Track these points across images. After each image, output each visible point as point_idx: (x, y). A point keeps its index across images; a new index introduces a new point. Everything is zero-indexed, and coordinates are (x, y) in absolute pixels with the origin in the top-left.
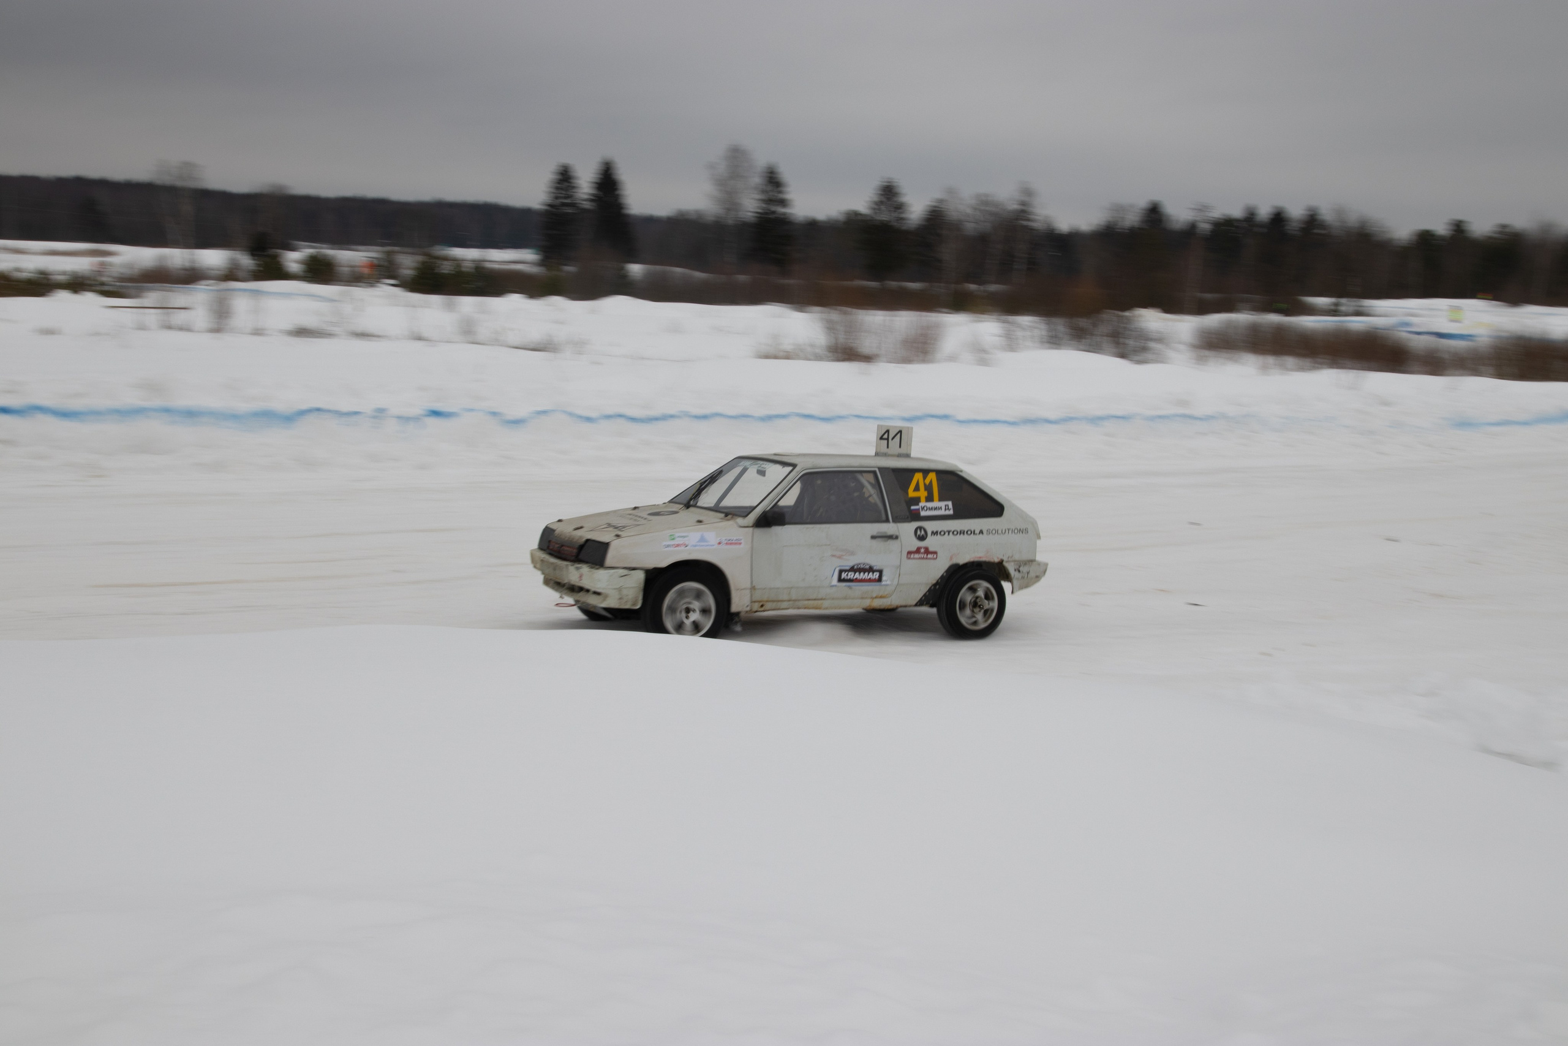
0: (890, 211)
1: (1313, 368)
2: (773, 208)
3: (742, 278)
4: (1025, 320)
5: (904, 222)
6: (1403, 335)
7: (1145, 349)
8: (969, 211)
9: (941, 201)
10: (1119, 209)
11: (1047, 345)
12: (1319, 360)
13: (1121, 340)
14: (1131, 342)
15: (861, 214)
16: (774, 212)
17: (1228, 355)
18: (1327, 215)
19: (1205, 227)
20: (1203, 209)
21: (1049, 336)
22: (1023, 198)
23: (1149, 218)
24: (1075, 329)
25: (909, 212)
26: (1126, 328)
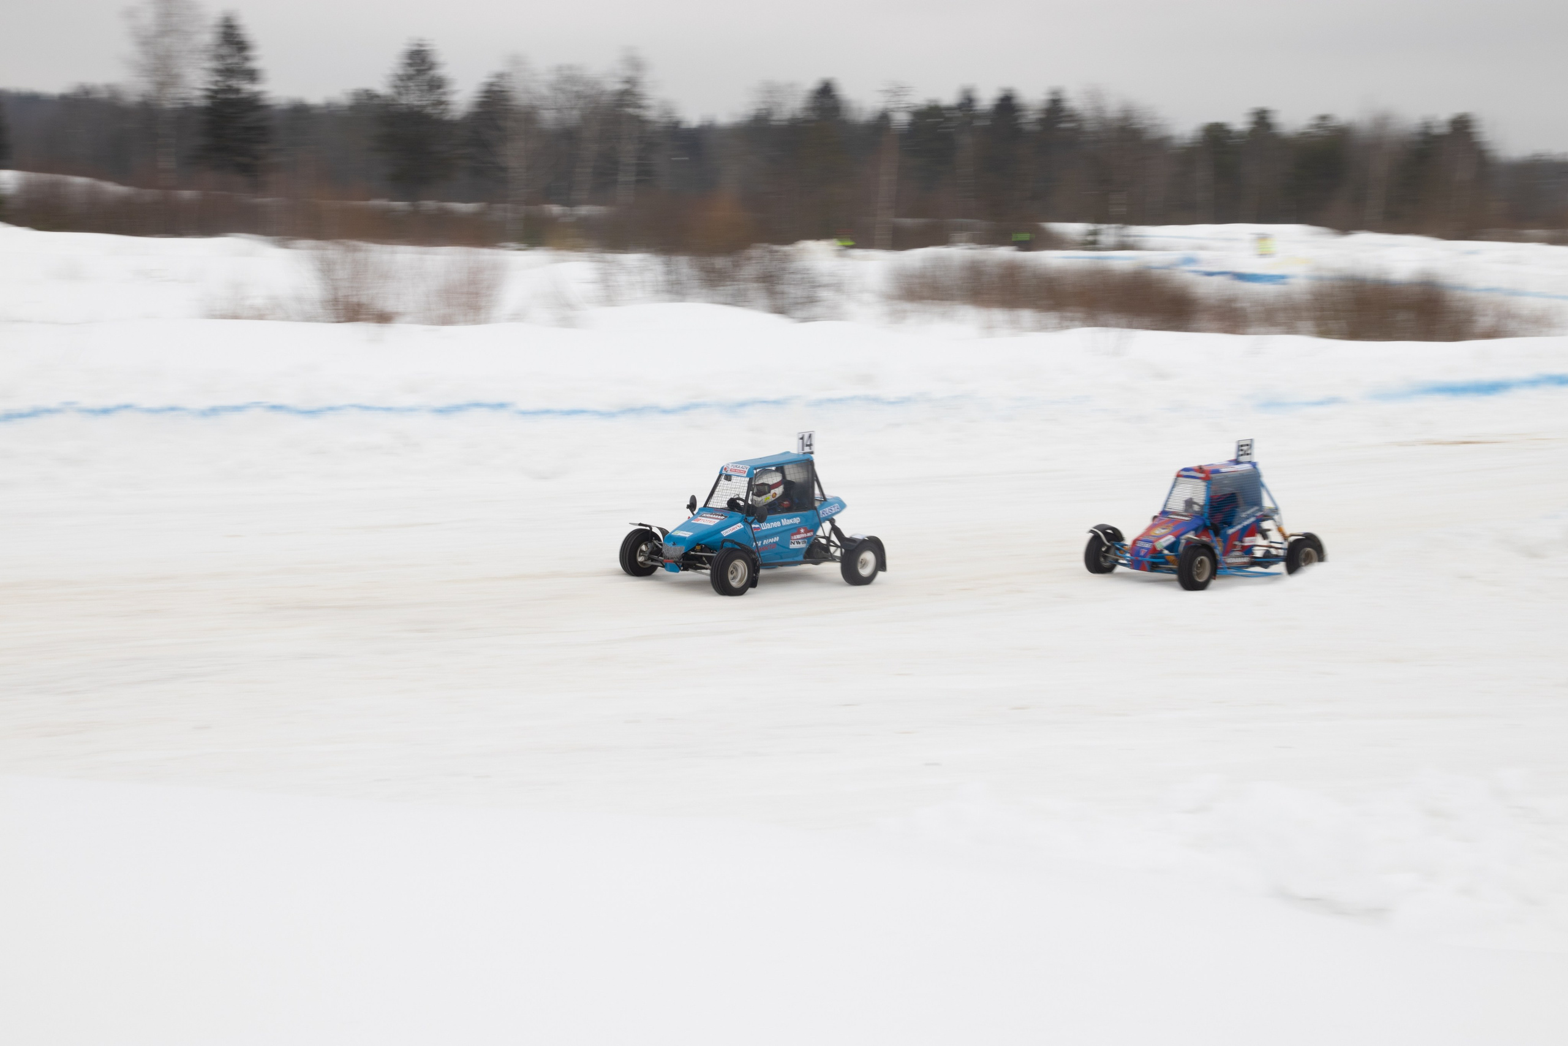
0: (422, 91)
1: (1061, 327)
2: (234, 83)
3: (187, 194)
4: (632, 259)
5: (442, 107)
6: (1185, 276)
7: (811, 301)
8: (545, 91)
9: (501, 76)
10: (771, 90)
11: (667, 296)
12: (1069, 314)
13: (779, 288)
14: (794, 292)
15: (377, 96)
16: (237, 91)
17: (937, 308)
18: (1076, 100)
19: (901, 118)
20: (897, 91)
21: (668, 281)
22: (629, 73)
23: (819, 104)
24: (707, 272)
25: (453, 92)
26: (784, 269)
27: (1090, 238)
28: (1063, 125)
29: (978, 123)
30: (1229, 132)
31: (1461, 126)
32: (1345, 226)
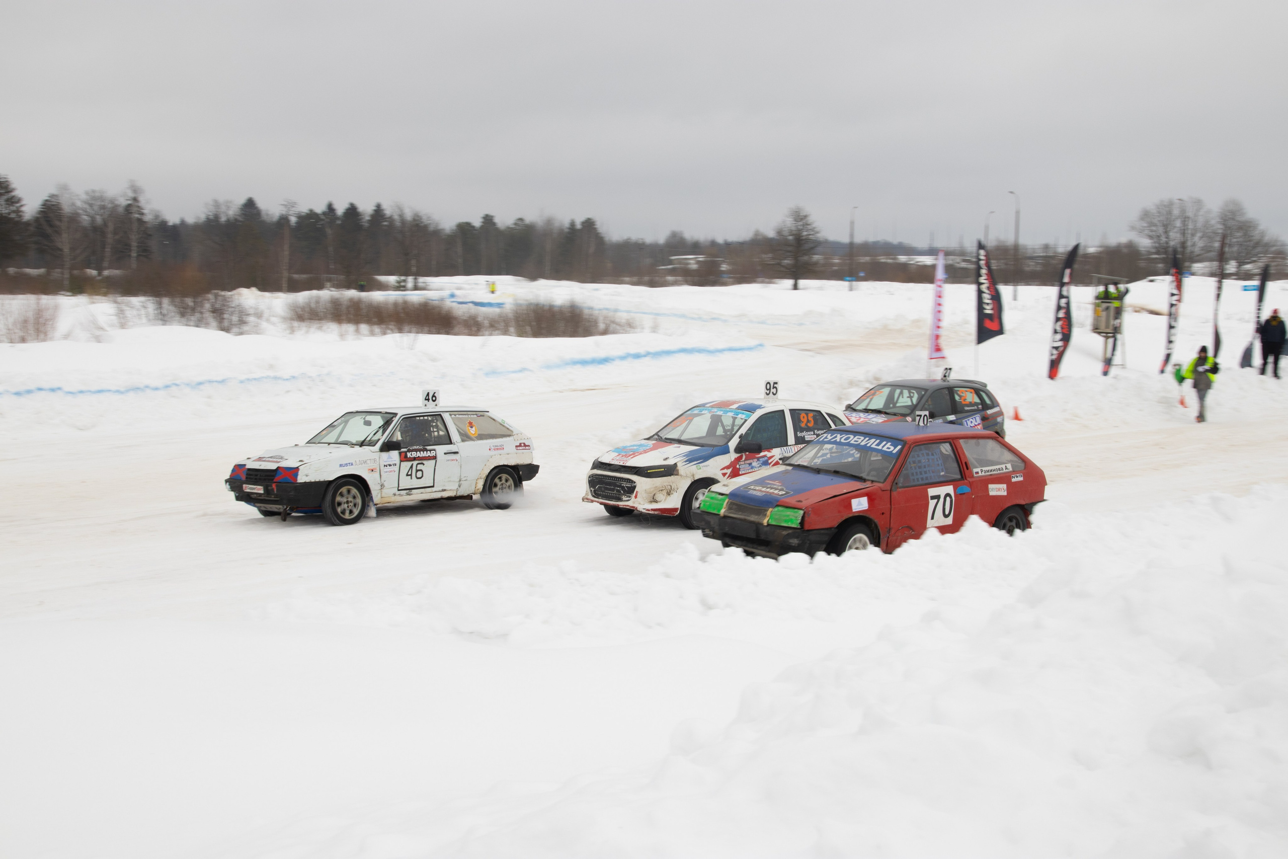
1: (383, 334)
4: (136, 301)
6: (449, 304)
7: (242, 322)
9: (53, 196)
10: (217, 204)
11: (157, 323)
12: (388, 327)
13: (223, 317)
14: (232, 318)
17: (315, 325)
18: (388, 210)
19: (293, 220)
20: (291, 204)
21: (157, 314)
22: (131, 194)
23: (243, 212)
24: (179, 308)
25: (22, 206)
26: (228, 305)
27: (402, 284)
28: (385, 223)
29: (339, 222)
30: (473, 227)
31: (589, 224)
32: (533, 277)
